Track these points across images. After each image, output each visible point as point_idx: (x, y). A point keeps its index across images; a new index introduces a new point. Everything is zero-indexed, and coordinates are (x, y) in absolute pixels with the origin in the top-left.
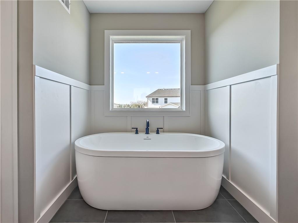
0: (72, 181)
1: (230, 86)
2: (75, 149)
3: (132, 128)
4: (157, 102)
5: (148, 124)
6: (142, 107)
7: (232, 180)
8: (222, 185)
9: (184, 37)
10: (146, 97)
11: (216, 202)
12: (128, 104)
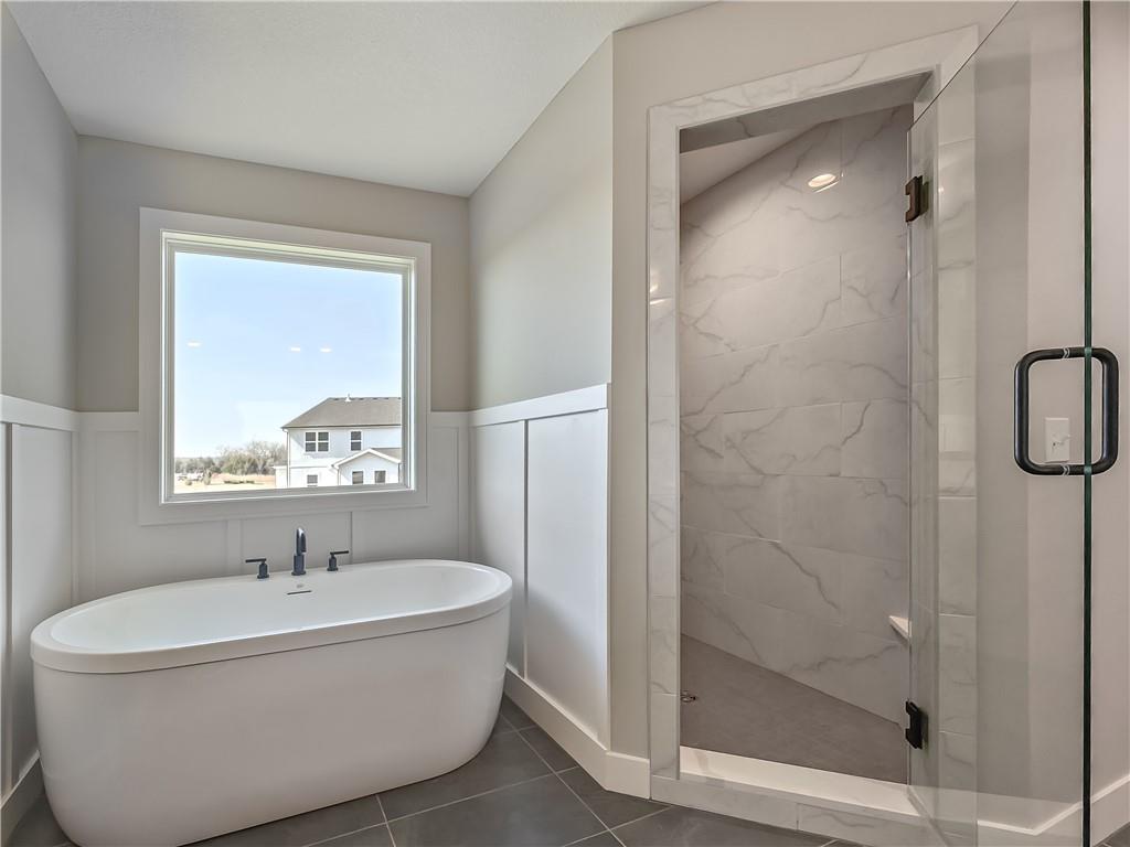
0: (13, 786)
1: (527, 421)
2: (32, 661)
3: (247, 561)
4: (324, 447)
5: (301, 543)
6: (264, 464)
7: (532, 676)
8: (507, 693)
9: (413, 261)
10: (283, 428)
11: (491, 741)
12: (205, 456)
